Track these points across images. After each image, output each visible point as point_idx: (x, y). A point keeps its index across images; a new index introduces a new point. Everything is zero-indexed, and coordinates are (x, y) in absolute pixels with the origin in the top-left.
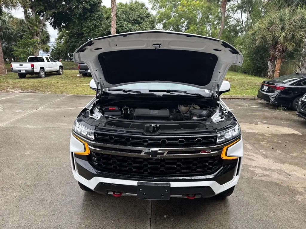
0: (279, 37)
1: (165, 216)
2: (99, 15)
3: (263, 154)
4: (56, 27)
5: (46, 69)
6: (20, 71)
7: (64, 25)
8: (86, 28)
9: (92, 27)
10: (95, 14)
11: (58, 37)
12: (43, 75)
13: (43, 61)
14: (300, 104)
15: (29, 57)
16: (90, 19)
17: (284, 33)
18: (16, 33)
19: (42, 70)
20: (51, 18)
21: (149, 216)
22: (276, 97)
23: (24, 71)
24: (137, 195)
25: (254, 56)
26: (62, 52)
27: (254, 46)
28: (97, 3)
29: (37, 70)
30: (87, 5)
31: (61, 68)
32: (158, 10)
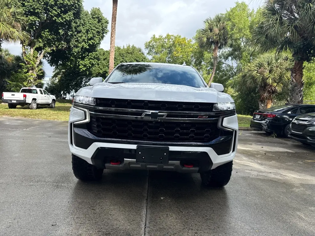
0: (267, 78)
1: (162, 198)
2: (96, 55)
3: (259, 163)
4: (53, 64)
5: (39, 101)
6: (11, 100)
7: (61, 63)
8: (83, 66)
9: (89, 66)
10: (92, 53)
11: (53, 75)
12: (35, 107)
13: (37, 93)
14: (291, 127)
15: (22, 89)
16: (88, 58)
17: (272, 75)
18: (10, 69)
19: (34, 101)
20: (49, 56)
21: (146, 198)
22: (268, 124)
23: (15, 102)
24: (135, 160)
25: (245, 98)
26: (55, 90)
27: (245, 88)
28: (96, 43)
29: (29, 100)
30: (85, 45)
31: (54, 101)
32: (153, 55)
